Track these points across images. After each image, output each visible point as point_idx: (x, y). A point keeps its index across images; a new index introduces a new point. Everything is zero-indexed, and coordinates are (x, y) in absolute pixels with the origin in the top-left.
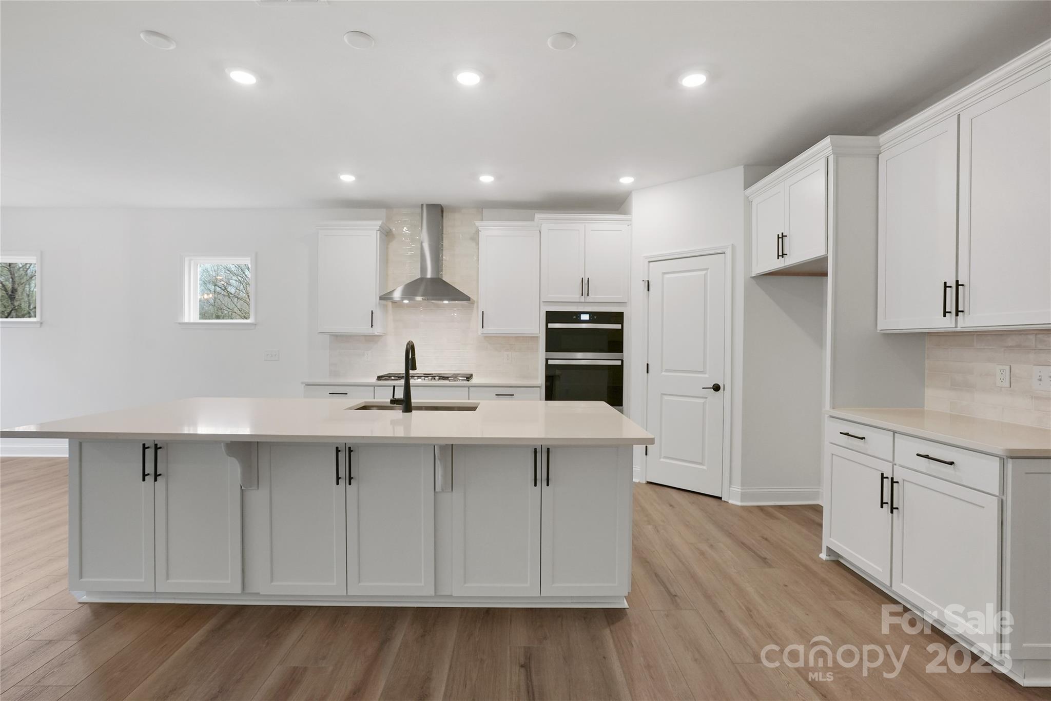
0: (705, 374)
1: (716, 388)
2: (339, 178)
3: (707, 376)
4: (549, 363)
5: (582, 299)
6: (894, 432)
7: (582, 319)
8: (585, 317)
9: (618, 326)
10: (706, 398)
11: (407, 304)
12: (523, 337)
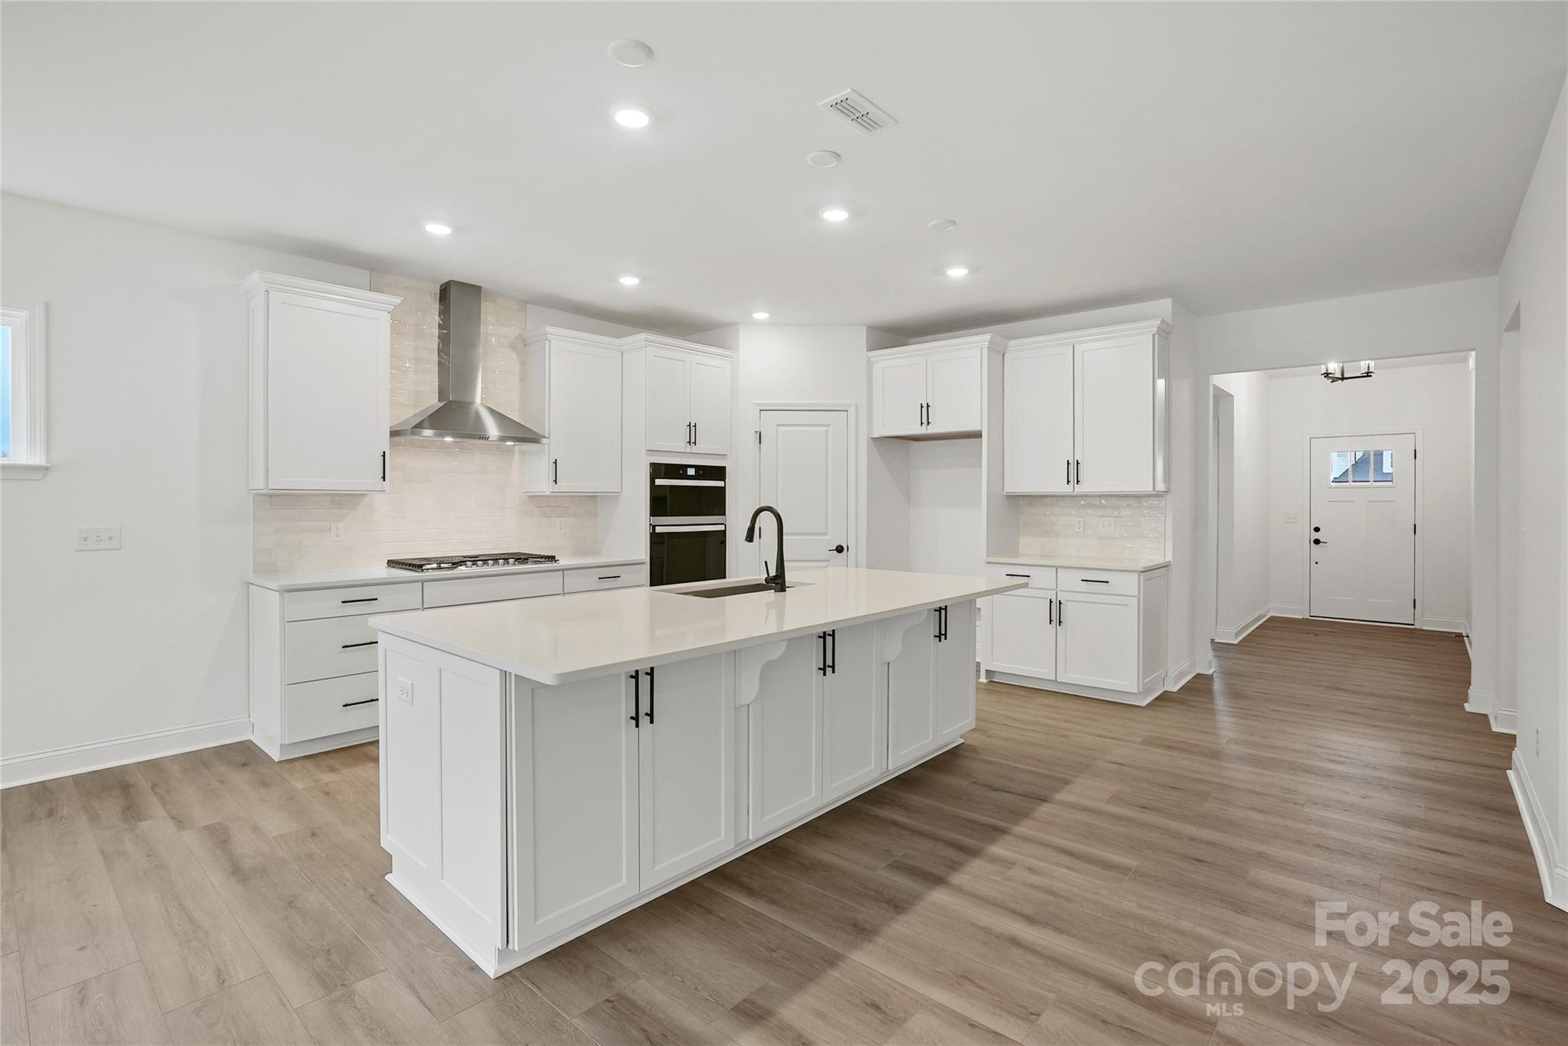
0: (827, 535)
1: (840, 549)
2: (424, 229)
3: (829, 537)
4: (657, 531)
5: (688, 449)
6: (1057, 568)
7: (689, 474)
8: (691, 472)
9: (720, 484)
10: (828, 561)
11: (449, 443)
12: (580, 496)
